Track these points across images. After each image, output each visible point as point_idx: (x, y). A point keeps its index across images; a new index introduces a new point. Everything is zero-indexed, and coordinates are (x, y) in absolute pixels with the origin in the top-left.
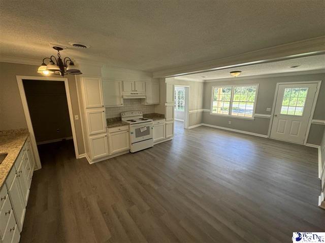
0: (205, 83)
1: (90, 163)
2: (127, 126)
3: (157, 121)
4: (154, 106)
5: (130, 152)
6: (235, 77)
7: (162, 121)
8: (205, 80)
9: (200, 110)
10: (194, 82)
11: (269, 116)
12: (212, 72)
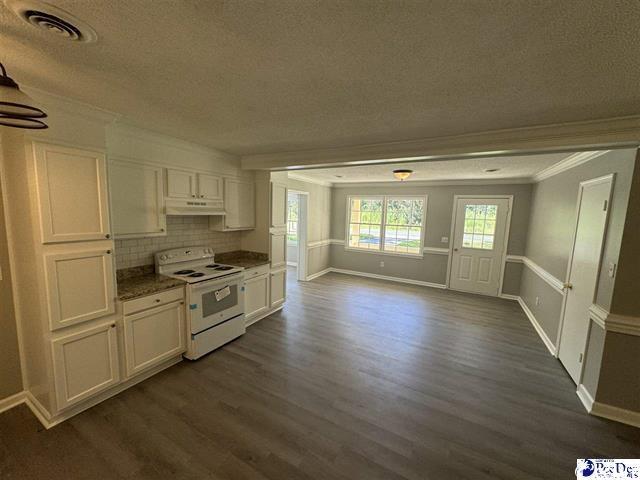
0: (334, 189)
1: (48, 426)
2: (180, 290)
3: (253, 270)
4: (240, 233)
5: (185, 359)
6: (402, 181)
7: (263, 269)
8: (334, 184)
9: (327, 242)
10: (316, 185)
11: (446, 250)
12: (344, 168)
